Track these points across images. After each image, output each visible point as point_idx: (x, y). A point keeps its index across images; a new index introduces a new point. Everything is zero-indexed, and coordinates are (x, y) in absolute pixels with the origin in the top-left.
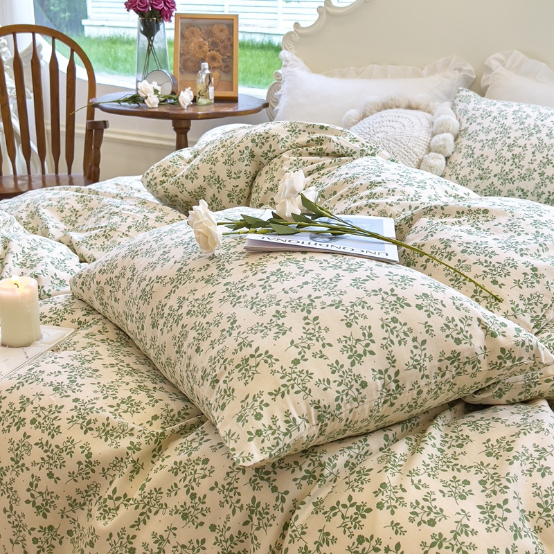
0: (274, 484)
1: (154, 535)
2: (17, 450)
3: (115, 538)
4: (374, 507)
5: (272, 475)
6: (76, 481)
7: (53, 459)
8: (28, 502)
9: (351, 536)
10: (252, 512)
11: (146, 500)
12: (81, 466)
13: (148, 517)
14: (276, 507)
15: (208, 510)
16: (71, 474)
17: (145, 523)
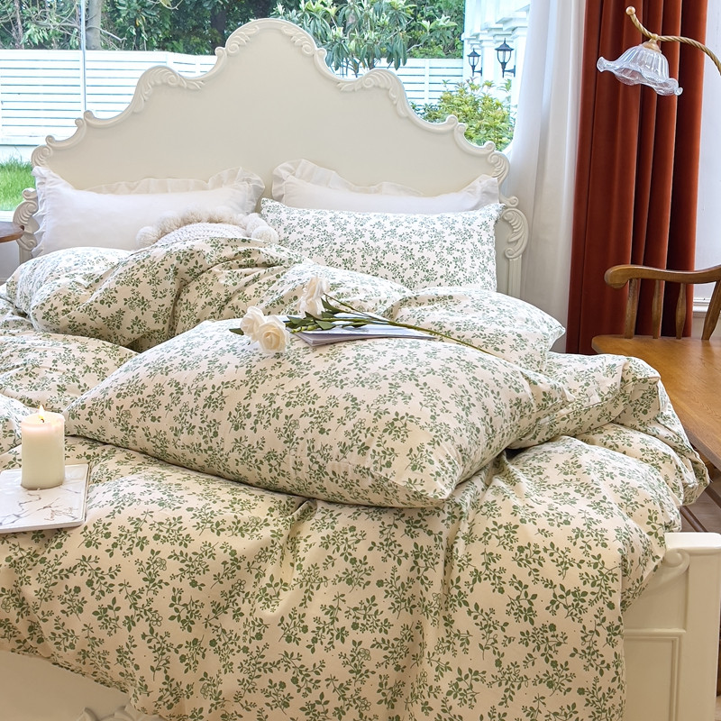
0: (428, 528)
1: (323, 607)
2: (148, 568)
3: (288, 620)
4: (519, 523)
5: (422, 522)
6: (221, 583)
7: (193, 567)
8: (172, 618)
9: (511, 549)
10: (417, 557)
11: (307, 578)
12: (227, 566)
13: (312, 594)
14: (437, 546)
15: (372, 568)
16: (216, 577)
17: (310, 600)
